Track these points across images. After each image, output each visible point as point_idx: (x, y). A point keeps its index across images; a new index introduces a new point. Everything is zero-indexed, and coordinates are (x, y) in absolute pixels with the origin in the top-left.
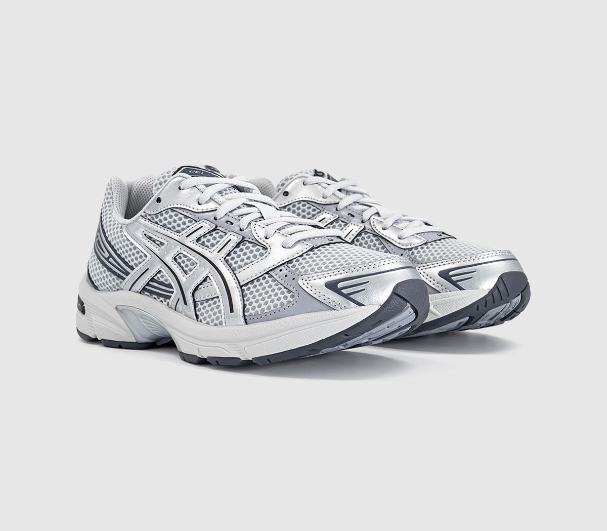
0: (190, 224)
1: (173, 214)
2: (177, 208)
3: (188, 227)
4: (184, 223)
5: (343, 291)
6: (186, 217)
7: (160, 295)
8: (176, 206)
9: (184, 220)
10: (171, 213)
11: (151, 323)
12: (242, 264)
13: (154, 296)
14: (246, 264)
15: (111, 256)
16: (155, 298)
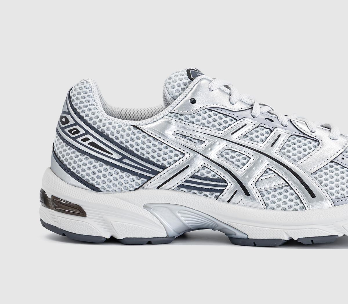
0: (231, 123)
1: (211, 113)
2: (213, 108)
3: (230, 125)
6: (227, 116)
11: (192, 216)
12: (301, 155)
14: (304, 156)
16: (194, 193)
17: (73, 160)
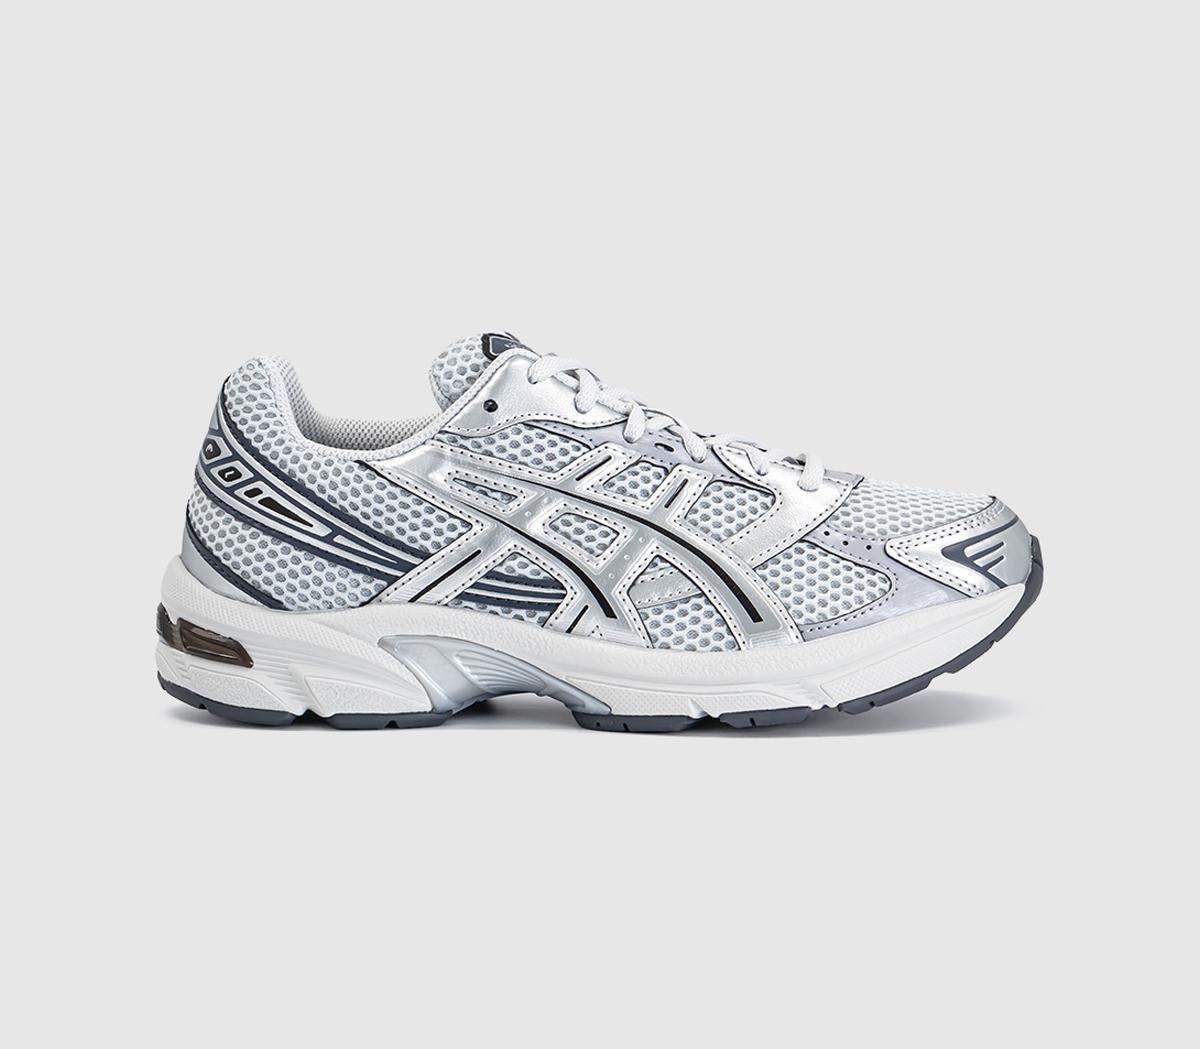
0: (577, 454)
1: (532, 433)
2: (537, 421)
3: (574, 459)
4: (565, 452)
5: (976, 562)
6: (567, 439)
7: (509, 605)
8: (537, 418)
9: (562, 444)
10: (526, 432)
11: (487, 665)
12: (732, 526)
13: (490, 608)
14: (740, 528)
15: (337, 531)
16: (492, 612)
17: (225, 539)
